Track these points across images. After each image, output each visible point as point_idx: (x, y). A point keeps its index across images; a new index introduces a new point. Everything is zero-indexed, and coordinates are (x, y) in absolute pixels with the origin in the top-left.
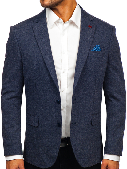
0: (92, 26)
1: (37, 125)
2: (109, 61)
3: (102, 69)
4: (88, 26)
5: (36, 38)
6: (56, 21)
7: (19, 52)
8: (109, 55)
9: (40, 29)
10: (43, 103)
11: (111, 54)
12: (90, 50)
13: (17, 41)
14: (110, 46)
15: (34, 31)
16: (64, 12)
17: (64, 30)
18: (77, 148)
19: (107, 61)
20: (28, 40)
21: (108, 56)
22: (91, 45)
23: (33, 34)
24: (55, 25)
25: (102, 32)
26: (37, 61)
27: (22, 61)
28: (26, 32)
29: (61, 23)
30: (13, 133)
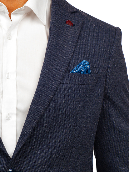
0: (73, 22)
2: (106, 97)
3: (90, 113)
4: (66, 22)
8: (105, 85)
11: (110, 83)
12: (68, 70)
14: (110, 65)
17: (11, 28)
21: (105, 88)
22: (71, 60)
29: (4, 12)
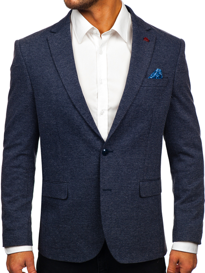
0: (149, 39)
1: (66, 197)
2: (174, 95)
3: (162, 108)
4: (144, 39)
5: (54, 57)
6: (88, 32)
7: (29, 81)
8: (173, 86)
9: (60, 43)
10: (75, 161)
11: (177, 84)
12: (146, 76)
13: (25, 64)
14: (177, 71)
15: (50, 46)
16: (102, 16)
17: (102, 46)
18: (111, 231)
19: (170, 96)
20: (41, 60)
21: (173, 88)
22: (148, 68)
23: (49, 52)
24: (86, 37)
25: (165, 48)
26: (56, 95)
27: (33, 96)
28: (38, 49)
29: (97, 34)
30: (15, 211)
